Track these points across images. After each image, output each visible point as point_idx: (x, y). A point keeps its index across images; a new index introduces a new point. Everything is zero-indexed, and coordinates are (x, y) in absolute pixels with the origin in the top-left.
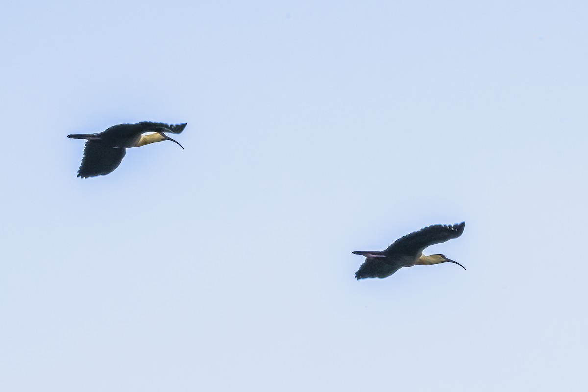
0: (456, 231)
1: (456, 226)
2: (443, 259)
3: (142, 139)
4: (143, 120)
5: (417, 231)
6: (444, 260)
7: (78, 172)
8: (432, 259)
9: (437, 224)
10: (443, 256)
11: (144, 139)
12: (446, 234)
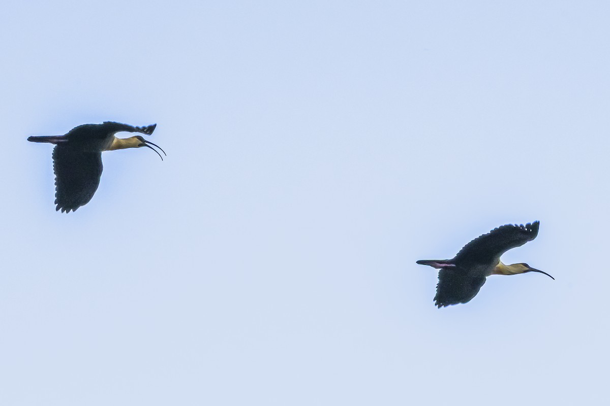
0: (529, 232)
1: (528, 226)
2: (525, 268)
3: (115, 141)
4: (107, 121)
5: (486, 233)
6: (527, 269)
7: (55, 204)
8: (513, 269)
9: (507, 223)
10: (526, 265)
11: (118, 141)
12: (520, 236)
